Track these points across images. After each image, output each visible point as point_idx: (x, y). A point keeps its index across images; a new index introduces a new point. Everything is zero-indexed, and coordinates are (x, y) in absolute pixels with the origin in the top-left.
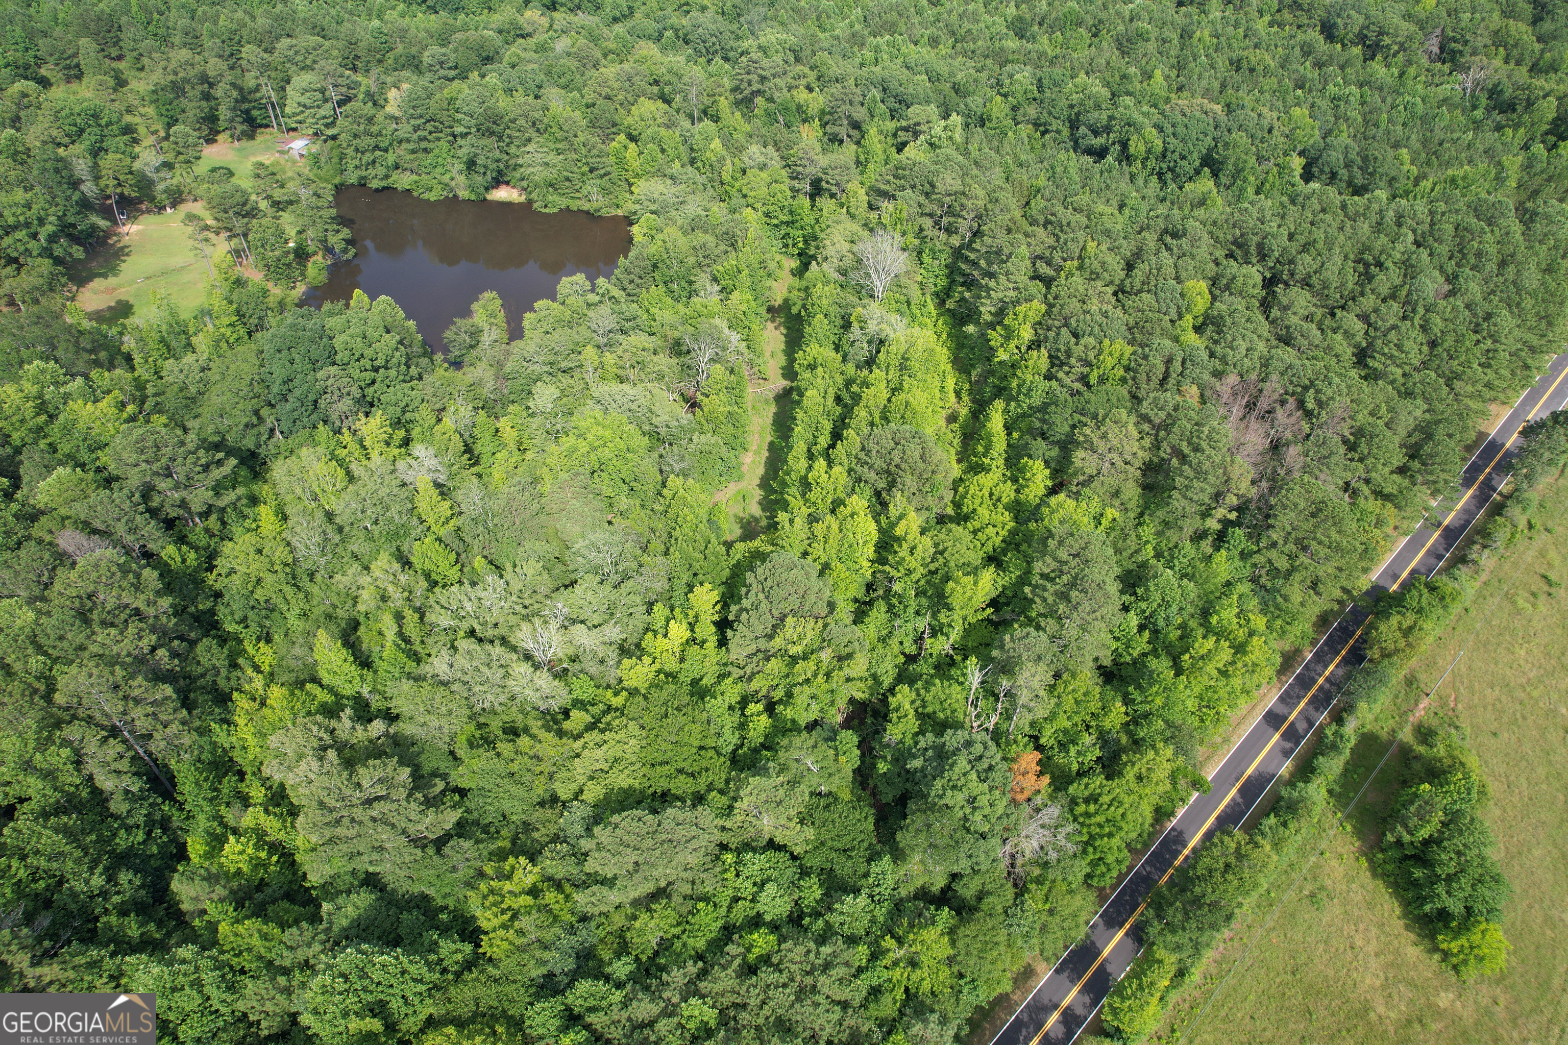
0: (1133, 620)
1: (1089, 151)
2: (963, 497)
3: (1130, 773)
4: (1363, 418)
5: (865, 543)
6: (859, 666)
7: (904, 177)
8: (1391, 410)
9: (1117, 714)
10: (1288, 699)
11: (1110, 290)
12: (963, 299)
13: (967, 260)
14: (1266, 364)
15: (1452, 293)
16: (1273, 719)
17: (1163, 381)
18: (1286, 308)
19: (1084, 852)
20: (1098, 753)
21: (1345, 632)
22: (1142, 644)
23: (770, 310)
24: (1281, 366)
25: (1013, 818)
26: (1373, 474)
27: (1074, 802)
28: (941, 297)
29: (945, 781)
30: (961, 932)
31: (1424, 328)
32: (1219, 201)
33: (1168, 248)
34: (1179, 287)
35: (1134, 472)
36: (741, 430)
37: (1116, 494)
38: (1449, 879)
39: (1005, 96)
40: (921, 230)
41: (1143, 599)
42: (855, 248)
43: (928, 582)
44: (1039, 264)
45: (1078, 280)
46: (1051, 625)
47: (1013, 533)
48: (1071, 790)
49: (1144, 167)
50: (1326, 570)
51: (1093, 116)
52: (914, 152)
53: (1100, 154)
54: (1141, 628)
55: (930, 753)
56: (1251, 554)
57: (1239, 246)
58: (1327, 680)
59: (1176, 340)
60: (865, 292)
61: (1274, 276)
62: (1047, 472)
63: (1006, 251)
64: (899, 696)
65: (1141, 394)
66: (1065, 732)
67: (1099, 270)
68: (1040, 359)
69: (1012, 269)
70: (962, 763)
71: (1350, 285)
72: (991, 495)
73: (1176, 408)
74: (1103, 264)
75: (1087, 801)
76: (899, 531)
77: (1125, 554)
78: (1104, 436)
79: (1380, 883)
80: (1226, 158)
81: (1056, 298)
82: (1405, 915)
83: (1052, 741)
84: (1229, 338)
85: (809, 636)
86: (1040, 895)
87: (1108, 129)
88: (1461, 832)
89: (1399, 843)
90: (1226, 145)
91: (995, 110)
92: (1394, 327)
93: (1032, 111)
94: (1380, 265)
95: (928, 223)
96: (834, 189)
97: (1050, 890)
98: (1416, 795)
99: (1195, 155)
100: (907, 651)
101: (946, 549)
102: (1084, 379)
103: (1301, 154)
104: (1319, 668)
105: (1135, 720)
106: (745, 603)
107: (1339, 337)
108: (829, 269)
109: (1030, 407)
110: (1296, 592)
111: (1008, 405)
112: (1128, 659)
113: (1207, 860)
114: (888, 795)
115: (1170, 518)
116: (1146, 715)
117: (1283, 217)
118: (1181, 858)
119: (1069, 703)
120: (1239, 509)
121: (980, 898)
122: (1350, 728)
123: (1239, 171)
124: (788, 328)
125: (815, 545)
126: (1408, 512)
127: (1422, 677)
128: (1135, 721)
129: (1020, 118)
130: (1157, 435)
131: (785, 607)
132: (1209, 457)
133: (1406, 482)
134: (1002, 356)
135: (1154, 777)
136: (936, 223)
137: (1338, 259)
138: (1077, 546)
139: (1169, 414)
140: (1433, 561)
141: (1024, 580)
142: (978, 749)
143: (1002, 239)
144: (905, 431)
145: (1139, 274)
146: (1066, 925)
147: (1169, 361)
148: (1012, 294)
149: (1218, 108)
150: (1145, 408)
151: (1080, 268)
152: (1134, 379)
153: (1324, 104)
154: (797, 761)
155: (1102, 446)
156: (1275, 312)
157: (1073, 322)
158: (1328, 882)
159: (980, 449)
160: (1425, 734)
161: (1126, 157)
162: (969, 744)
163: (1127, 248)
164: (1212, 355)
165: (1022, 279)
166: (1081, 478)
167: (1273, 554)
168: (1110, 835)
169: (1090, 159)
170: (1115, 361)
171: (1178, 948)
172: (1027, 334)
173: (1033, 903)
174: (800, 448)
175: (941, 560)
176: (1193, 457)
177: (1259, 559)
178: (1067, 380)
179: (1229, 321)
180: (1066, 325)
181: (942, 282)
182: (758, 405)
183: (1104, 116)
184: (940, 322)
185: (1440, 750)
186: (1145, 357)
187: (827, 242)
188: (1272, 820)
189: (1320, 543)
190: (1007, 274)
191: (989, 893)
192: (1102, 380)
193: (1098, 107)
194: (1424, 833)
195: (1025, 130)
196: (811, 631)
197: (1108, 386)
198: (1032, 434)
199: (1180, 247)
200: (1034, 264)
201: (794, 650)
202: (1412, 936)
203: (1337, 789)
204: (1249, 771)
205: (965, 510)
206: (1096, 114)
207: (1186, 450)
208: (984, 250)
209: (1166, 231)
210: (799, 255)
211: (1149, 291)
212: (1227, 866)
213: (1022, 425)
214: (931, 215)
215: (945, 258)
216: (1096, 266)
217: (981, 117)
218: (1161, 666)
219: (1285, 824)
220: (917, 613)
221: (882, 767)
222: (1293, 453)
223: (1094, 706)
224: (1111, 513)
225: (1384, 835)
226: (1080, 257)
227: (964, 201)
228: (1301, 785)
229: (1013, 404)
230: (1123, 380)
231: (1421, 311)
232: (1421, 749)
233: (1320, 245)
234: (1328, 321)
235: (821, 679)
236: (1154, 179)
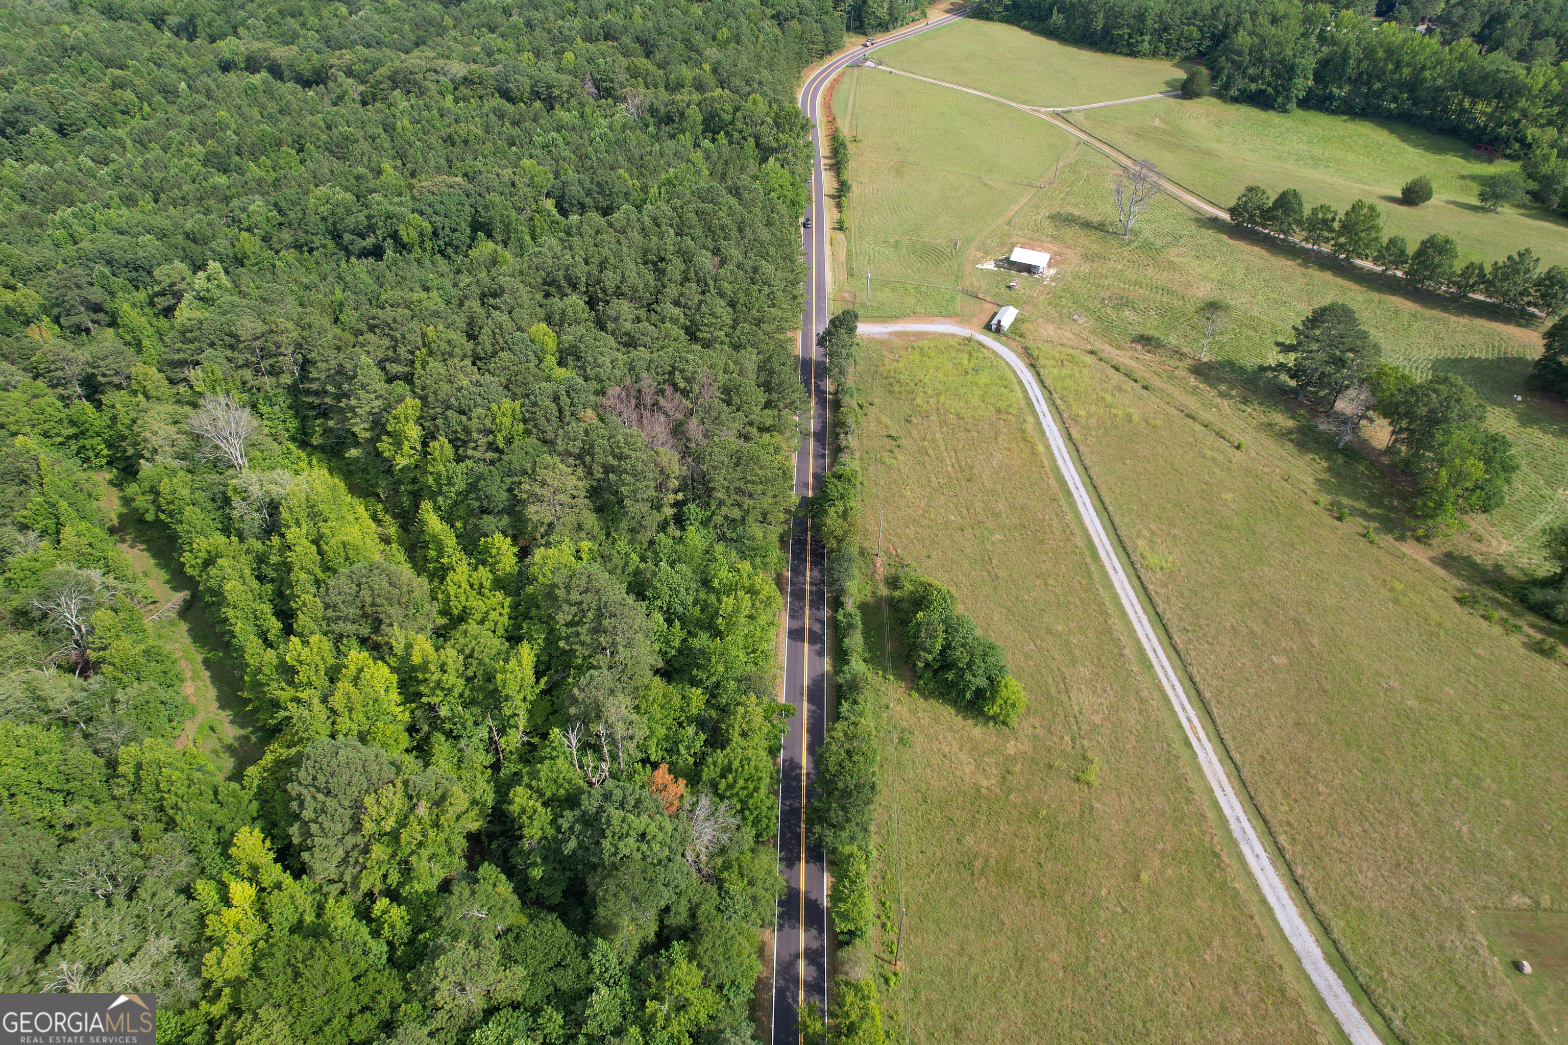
0: (659, 617)
1: (364, 254)
2: (447, 601)
3: (736, 737)
4: (722, 377)
5: (387, 690)
6: (460, 800)
7: (195, 339)
8: (736, 363)
9: (697, 697)
10: (795, 614)
11: (468, 362)
12: (327, 431)
13: (308, 392)
14: (632, 368)
15: (723, 262)
16: (796, 635)
17: (561, 417)
18: (616, 319)
19: (744, 819)
20: (703, 737)
21: (800, 543)
22: (678, 633)
23: (112, 531)
24: (644, 364)
25: (680, 828)
26: (753, 417)
27: (714, 786)
28: (302, 440)
29: (610, 839)
30: (700, 950)
31: (722, 295)
32: (508, 255)
33: (496, 308)
34: (525, 335)
35: (582, 501)
36: (168, 664)
37: (580, 527)
38: (969, 665)
39: (249, 230)
40: (244, 383)
41: (655, 598)
42: (185, 427)
43: (471, 690)
44: (388, 365)
45: (434, 365)
46: (602, 660)
47: (515, 606)
48: (705, 777)
49: (424, 250)
50: (767, 501)
51: (350, 221)
52: (186, 312)
53: (377, 253)
54: (669, 621)
55: (578, 827)
56: (709, 519)
57: (549, 285)
58: (811, 584)
59: (548, 379)
60: (220, 464)
61: (591, 298)
62: (509, 540)
63: (349, 366)
64: (517, 799)
65: (550, 436)
66: (667, 738)
67: (448, 349)
68: (442, 447)
69: (366, 381)
70: (616, 815)
71: (652, 283)
72: (471, 586)
73: (586, 432)
74: (449, 342)
75: (723, 776)
76: (416, 659)
77: (619, 571)
78: (543, 484)
79: (932, 701)
80: (491, 218)
81: (423, 389)
82: (958, 711)
83: (660, 753)
84: (591, 359)
85: (396, 802)
86: (735, 877)
87: (372, 228)
88: (957, 630)
89: (927, 665)
90: (486, 207)
91: (247, 246)
92: (700, 302)
93: (286, 235)
94: (662, 260)
95: (248, 374)
96: (116, 380)
97: (740, 867)
98: (918, 625)
99: (463, 225)
100: (486, 763)
101: (473, 650)
102: (492, 447)
103: (548, 195)
104: (801, 579)
105: (713, 692)
106: (307, 814)
107: (668, 325)
108: (166, 459)
109: (459, 494)
110: (756, 530)
111: (435, 502)
112: (673, 652)
113: (833, 758)
114: (555, 895)
115: (634, 524)
116: (718, 685)
117: (571, 249)
118: (804, 778)
119: (657, 713)
120: (682, 488)
121: (693, 915)
122: (850, 605)
123: (508, 226)
124: (144, 542)
125: (339, 720)
126: (788, 434)
127: (866, 544)
128: (713, 696)
129: (277, 246)
130: (584, 464)
131: (353, 792)
132: (637, 459)
133: (776, 412)
134: (401, 462)
135: (755, 725)
136: (257, 371)
137: (631, 265)
138: (583, 583)
139: (583, 441)
140: (821, 461)
141: (552, 640)
142: (618, 794)
143: (334, 359)
144: (360, 570)
145: (485, 337)
146: (768, 885)
147: (556, 399)
148: (377, 403)
149: (459, 179)
150: (560, 445)
151: (431, 353)
152: (536, 426)
153: (538, 152)
154: (464, 917)
155: (546, 492)
156: (610, 326)
157: (453, 401)
158: (904, 724)
159: (433, 553)
160: (893, 583)
161: (402, 246)
162: (607, 796)
163: (461, 321)
164: (586, 379)
165: (380, 386)
166: (542, 530)
167: (724, 510)
168: (756, 789)
169: (371, 260)
170: (510, 419)
171: (852, 838)
172: (414, 432)
173: (735, 886)
174: (252, 645)
175: (475, 662)
176: (626, 465)
177: (718, 519)
178: (478, 454)
179: (582, 346)
180: (449, 407)
181: (293, 424)
182: (164, 632)
183: (362, 217)
184: (314, 462)
185: (909, 587)
186: (535, 404)
187: (148, 434)
188: (845, 705)
189: (753, 483)
190: (363, 387)
191: (698, 905)
192: (509, 441)
193: (349, 212)
194: (938, 647)
195: (290, 255)
196: (395, 798)
197: (516, 443)
198: (474, 516)
199: (505, 303)
200: (383, 369)
201: (389, 824)
202: (970, 722)
203: (867, 655)
204: (806, 683)
205: (456, 612)
206: (352, 219)
207: (615, 463)
208: (323, 376)
209: (483, 296)
210: (109, 463)
211: (502, 349)
212: (848, 752)
213: (461, 513)
214: (247, 365)
215: (283, 400)
216: (444, 346)
217: (236, 257)
218: (702, 640)
219: (855, 702)
220: (476, 724)
221: (537, 873)
222: (694, 428)
223: (677, 701)
224: (585, 545)
225: (915, 665)
226: (425, 345)
227: (276, 338)
228: (845, 668)
229: (440, 499)
230: (527, 432)
231: (711, 283)
232: (897, 593)
233: (612, 260)
234: (654, 317)
235: (432, 833)
236: (438, 257)
